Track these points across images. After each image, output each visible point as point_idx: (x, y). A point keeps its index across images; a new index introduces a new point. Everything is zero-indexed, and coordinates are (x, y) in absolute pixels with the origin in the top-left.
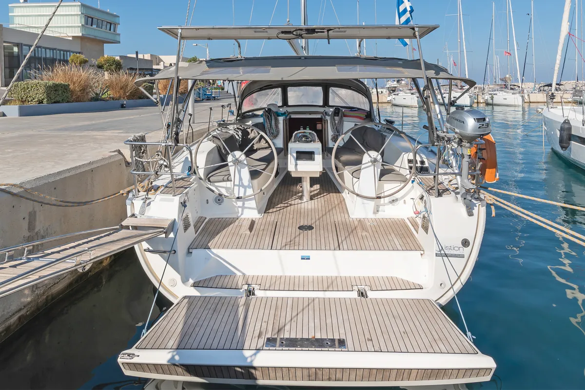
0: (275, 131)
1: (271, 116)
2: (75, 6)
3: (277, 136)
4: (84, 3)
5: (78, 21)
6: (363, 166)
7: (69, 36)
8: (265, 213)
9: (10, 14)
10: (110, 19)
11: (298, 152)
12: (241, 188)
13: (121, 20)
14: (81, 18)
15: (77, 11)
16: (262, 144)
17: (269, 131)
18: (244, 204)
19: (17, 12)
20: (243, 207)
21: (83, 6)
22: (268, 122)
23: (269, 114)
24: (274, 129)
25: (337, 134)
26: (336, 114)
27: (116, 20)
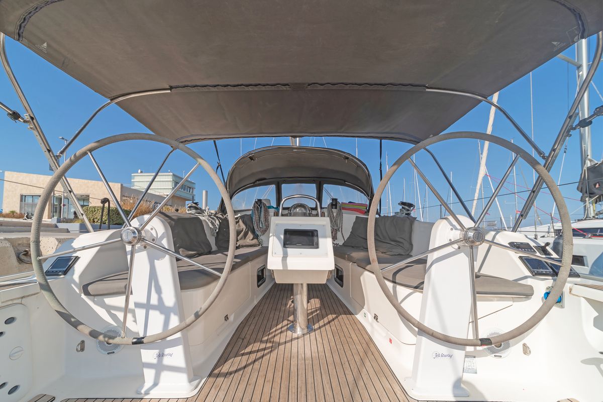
0: (264, 225)
1: (261, 208)
2: (169, 175)
3: (266, 231)
4: (175, 174)
5: (170, 185)
6: (432, 257)
7: (165, 195)
8: (210, 375)
9: (132, 180)
10: (189, 185)
11: (287, 232)
12: (152, 313)
13: (196, 186)
14: (172, 184)
15: (170, 178)
16: (248, 241)
17: (257, 224)
18: (161, 356)
19: (136, 179)
20: (159, 368)
21: (174, 175)
22: (257, 213)
23: (259, 206)
24: (263, 223)
25: (335, 228)
26: (334, 207)
27: (194, 186)
